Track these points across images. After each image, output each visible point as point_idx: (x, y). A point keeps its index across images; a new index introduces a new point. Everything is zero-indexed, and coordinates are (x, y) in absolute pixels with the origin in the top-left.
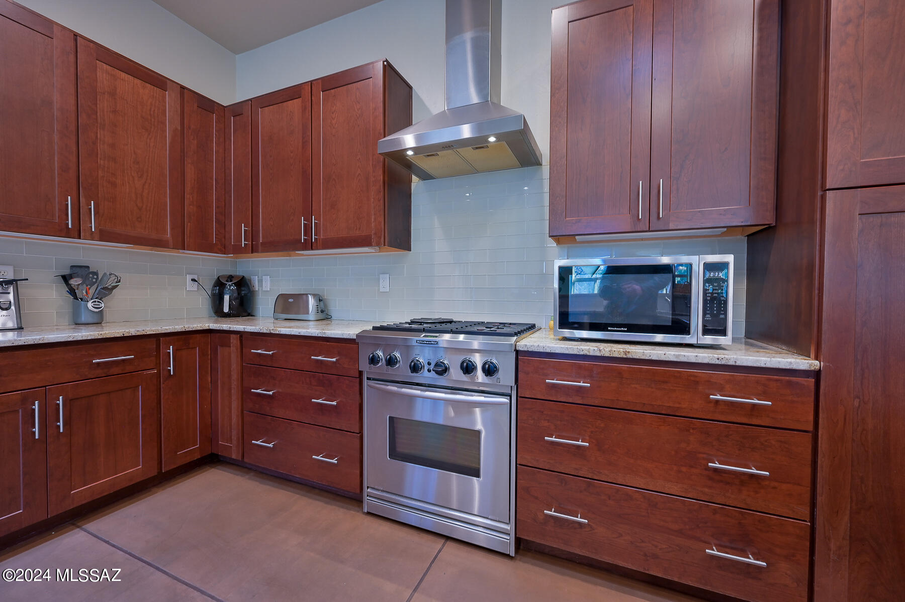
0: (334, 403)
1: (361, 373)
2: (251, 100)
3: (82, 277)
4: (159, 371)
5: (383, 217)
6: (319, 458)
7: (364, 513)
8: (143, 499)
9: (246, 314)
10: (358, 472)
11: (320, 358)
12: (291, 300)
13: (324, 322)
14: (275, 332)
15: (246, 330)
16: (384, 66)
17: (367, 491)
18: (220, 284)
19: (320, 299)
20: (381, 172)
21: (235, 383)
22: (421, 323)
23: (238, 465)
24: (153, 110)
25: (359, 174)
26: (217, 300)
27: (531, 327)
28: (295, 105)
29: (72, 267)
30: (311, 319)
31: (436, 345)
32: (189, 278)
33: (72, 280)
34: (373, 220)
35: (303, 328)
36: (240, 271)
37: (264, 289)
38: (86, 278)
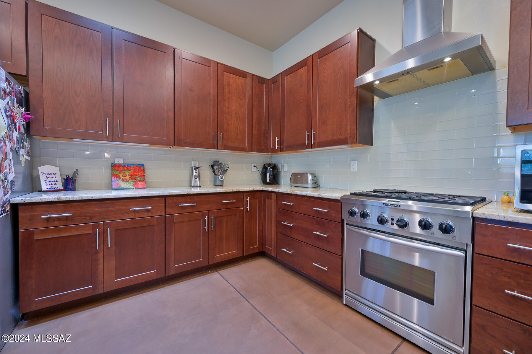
0: (326, 236)
1: (343, 220)
2: (281, 73)
3: (217, 165)
4: (244, 208)
5: (355, 125)
6: (316, 265)
7: (343, 304)
8: (237, 266)
9: (276, 183)
10: (340, 279)
11: (318, 209)
12: (299, 176)
13: (316, 189)
14: (294, 193)
15: (279, 191)
16: (358, 32)
17: (344, 291)
18: (265, 168)
19: (314, 176)
20: (355, 98)
21: (273, 218)
22: (382, 192)
23: (273, 259)
24: (242, 88)
25: (341, 102)
26: (264, 176)
27: (483, 200)
28: (304, 70)
29: (214, 161)
30: (309, 187)
31: (399, 208)
32: (253, 165)
33: (215, 167)
34: (349, 128)
35: (305, 191)
36: (273, 162)
37: (285, 170)
38: (218, 166)
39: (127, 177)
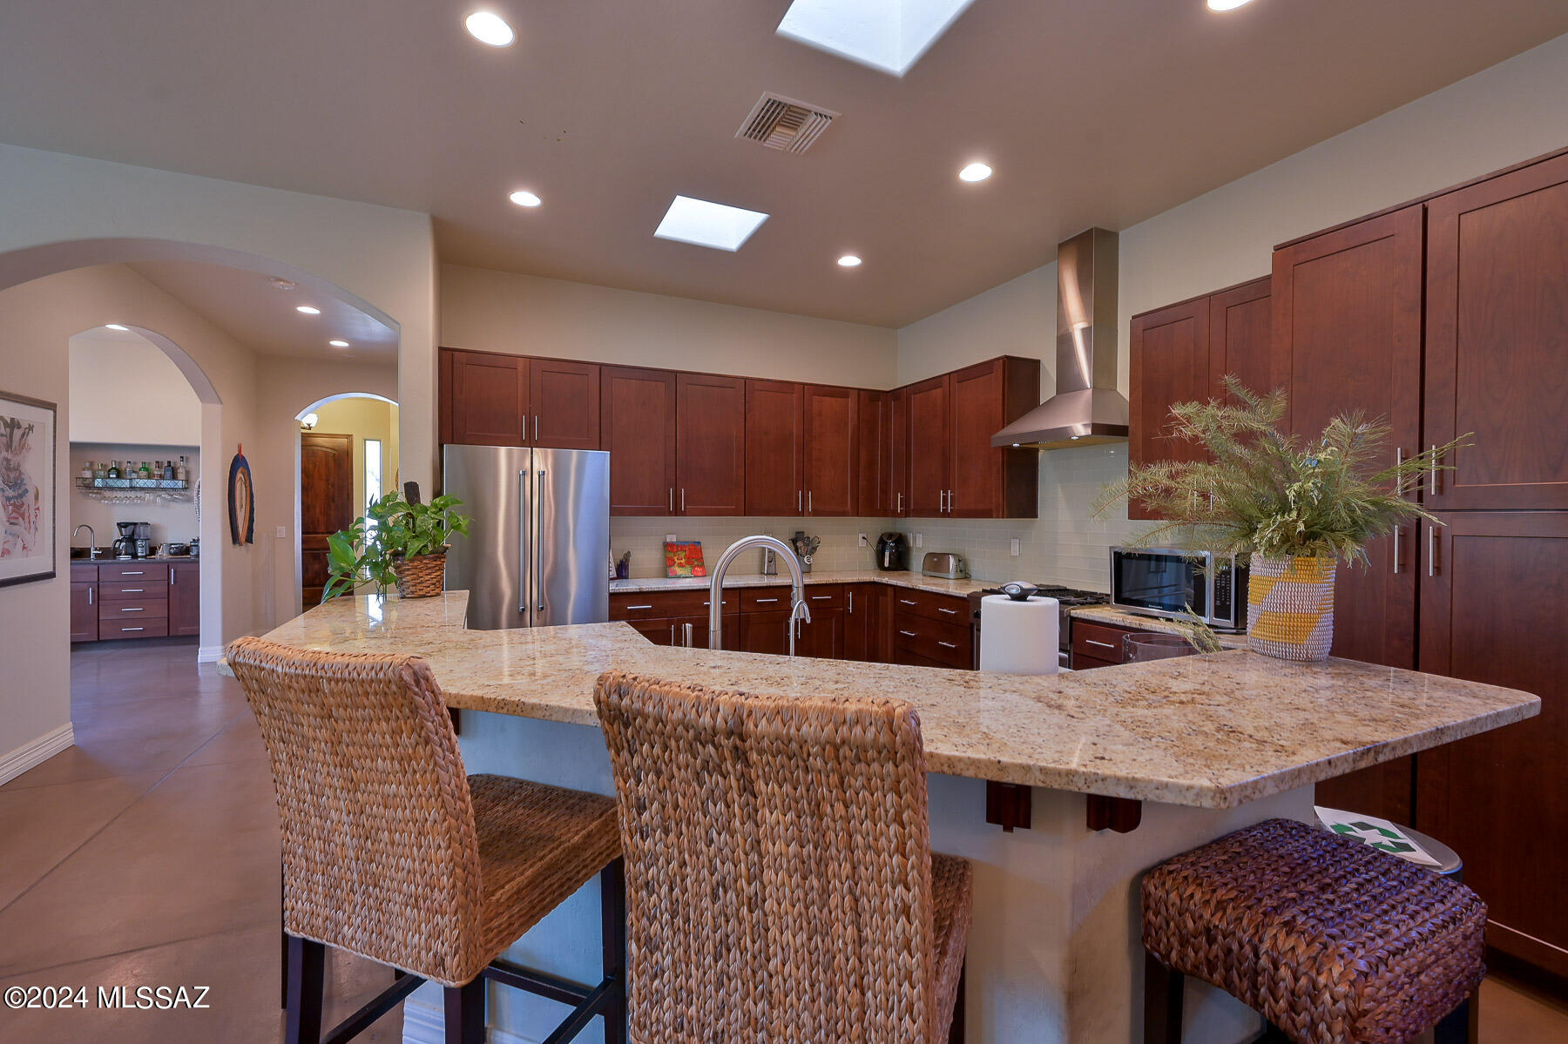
0: (953, 646)
1: (972, 625)
2: (906, 388)
3: (801, 540)
4: (844, 609)
5: (1001, 493)
9: (901, 570)
11: (945, 610)
12: (936, 559)
13: (964, 581)
16: (1004, 362)
18: (882, 543)
19: (960, 560)
21: (890, 624)
24: (841, 415)
26: (880, 556)
28: (937, 393)
29: (797, 533)
30: (952, 577)
32: (861, 536)
33: (798, 542)
34: (993, 496)
35: (942, 586)
36: (898, 531)
37: (917, 546)
38: (803, 540)
39: (683, 561)
